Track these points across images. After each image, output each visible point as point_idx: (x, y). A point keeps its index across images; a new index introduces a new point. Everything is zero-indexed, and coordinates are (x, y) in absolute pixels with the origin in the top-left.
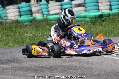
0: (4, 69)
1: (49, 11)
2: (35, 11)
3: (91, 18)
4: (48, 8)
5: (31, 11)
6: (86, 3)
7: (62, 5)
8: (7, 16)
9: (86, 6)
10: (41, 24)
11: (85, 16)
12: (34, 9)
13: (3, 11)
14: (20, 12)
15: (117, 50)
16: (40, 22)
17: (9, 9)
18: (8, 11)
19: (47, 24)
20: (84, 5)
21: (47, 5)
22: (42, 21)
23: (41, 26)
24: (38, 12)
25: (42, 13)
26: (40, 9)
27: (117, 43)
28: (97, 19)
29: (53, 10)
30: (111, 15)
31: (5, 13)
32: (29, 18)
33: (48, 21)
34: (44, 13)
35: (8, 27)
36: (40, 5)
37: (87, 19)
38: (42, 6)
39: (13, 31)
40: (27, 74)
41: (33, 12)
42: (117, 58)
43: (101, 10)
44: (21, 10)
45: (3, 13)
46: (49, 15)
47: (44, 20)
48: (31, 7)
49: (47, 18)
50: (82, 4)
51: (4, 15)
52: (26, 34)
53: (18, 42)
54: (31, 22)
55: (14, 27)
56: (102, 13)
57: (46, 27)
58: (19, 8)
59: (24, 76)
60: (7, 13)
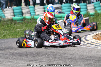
0: (3, 54)
1: (35, 12)
2: (25, 13)
4: (34, 10)
5: (22, 12)
6: (62, 6)
7: (44, 8)
8: (4, 16)
9: (62, 9)
10: (29, 22)
11: (62, 16)
12: (24, 11)
13: (2, 12)
14: (14, 13)
15: (84, 41)
16: (29, 20)
17: (6, 11)
18: (5, 12)
19: (34, 22)
20: (60, 8)
21: (34, 8)
22: (30, 19)
23: (29, 23)
24: (27, 13)
25: (30, 14)
26: (29, 10)
27: (84, 36)
29: (38, 12)
31: (3, 13)
32: (20, 17)
33: (34, 19)
34: (32, 13)
35: (6, 24)
36: (29, 8)
38: (30, 9)
39: (9, 27)
40: (19, 58)
41: (23, 13)
42: (84, 47)
44: (15, 11)
45: (2, 13)
46: (35, 15)
47: (31, 19)
48: (22, 10)
49: (33, 18)
50: (59, 8)
51: (2, 15)
52: (18, 29)
53: (13, 35)
54: (22, 20)
55: (10, 24)
57: (33, 24)
58: (13, 10)
59: (17, 59)
60: (5, 14)
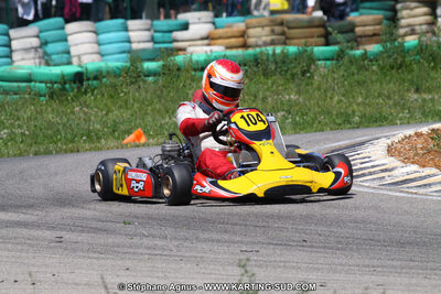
3: (51, 82)
28: (67, 86)
30: (104, 74)
37: (38, 84)
43: (79, 56)
56: (80, 66)
